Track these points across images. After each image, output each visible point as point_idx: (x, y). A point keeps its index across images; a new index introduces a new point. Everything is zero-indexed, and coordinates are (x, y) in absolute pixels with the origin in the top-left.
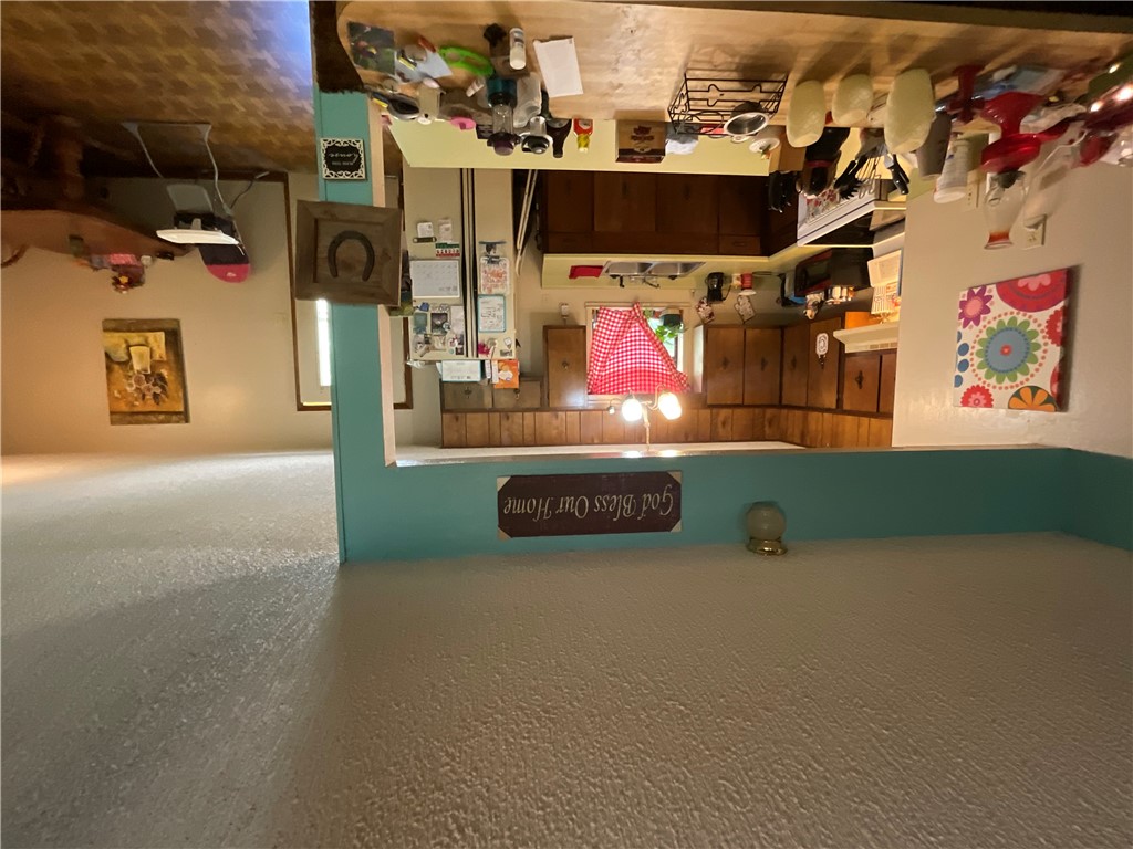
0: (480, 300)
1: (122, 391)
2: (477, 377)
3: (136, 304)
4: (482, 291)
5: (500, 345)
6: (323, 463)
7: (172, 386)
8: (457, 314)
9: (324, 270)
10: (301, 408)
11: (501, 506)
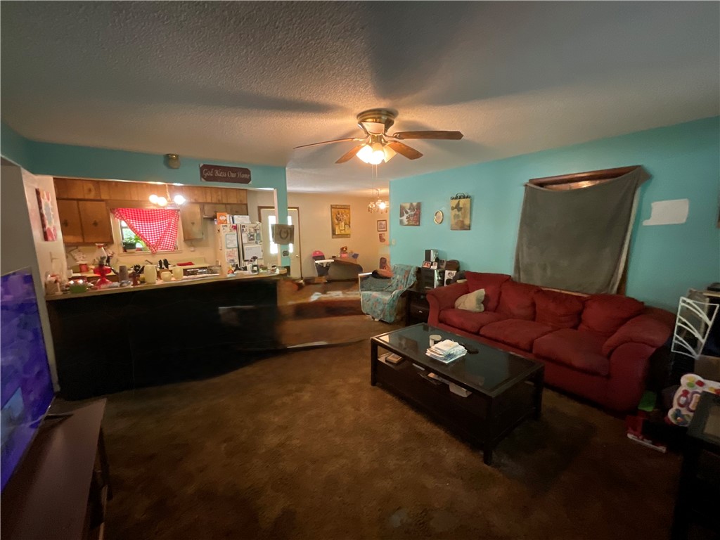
0: (237, 246)
1: (347, 216)
2: (235, 217)
3: (341, 242)
4: (236, 249)
5: (228, 229)
6: (289, 188)
7: (335, 217)
8: (245, 241)
9: (289, 231)
10: (297, 208)
11: (250, 177)
